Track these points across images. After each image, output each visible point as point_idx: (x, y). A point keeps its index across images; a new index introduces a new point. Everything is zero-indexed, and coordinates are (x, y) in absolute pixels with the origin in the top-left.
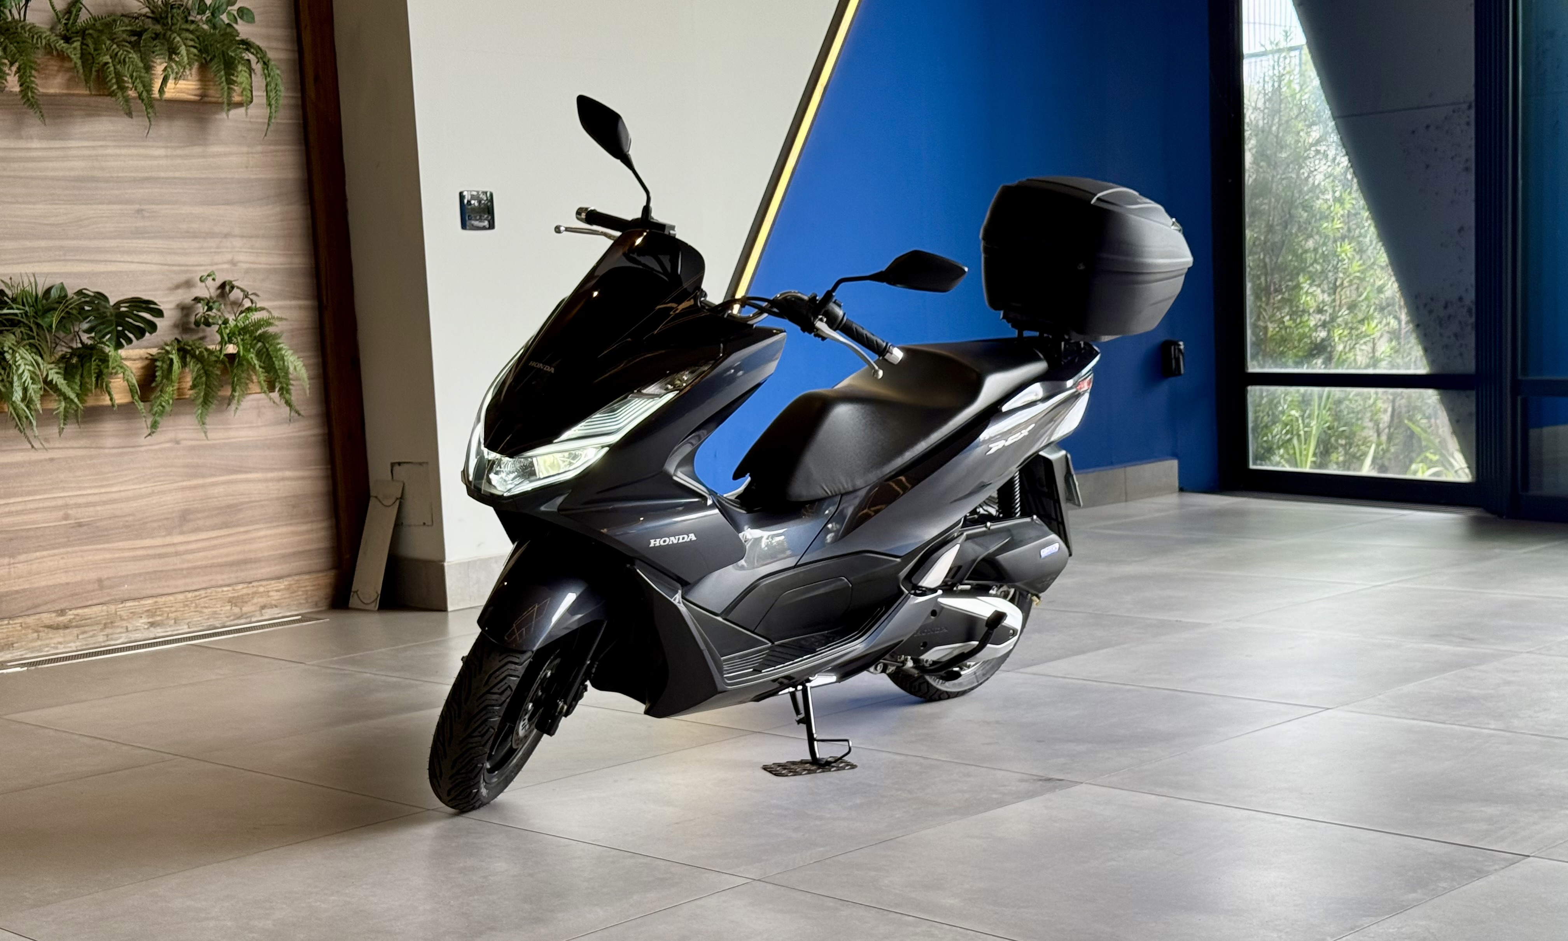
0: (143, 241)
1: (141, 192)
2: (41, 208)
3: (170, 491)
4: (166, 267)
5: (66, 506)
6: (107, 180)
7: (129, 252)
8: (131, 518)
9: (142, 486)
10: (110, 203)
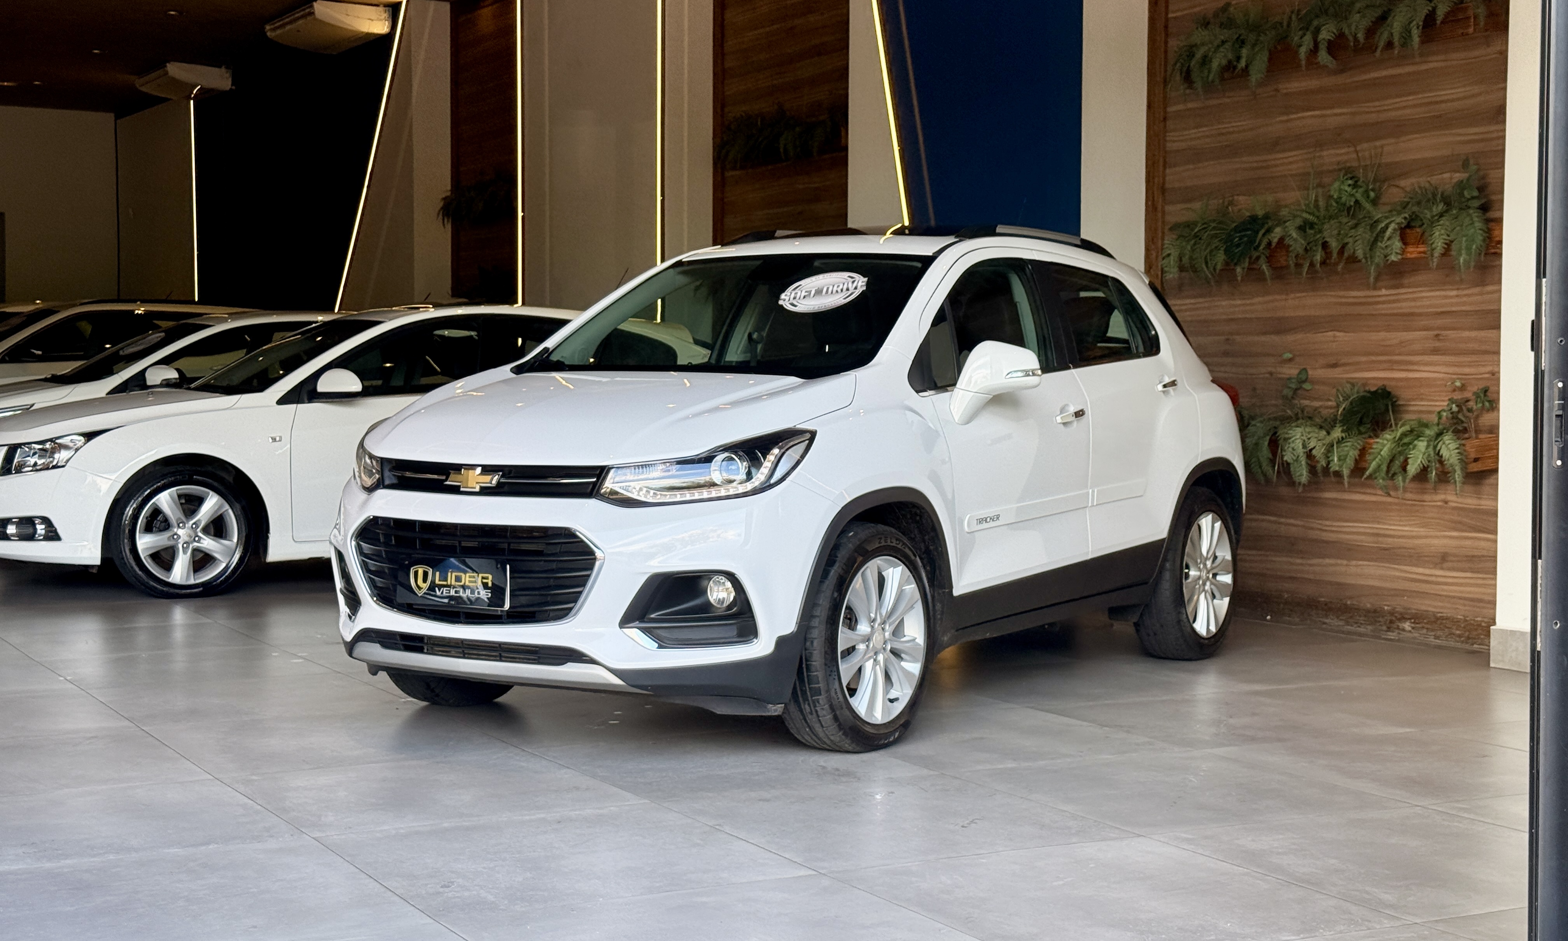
0: (1437, 357)
1: (1439, 322)
2: (1383, 335)
3: (1437, 537)
4: (1449, 376)
5: (1378, 535)
6: (1420, 315)
7: (1427, 364)
8: (1413, 551)
9: (1422, 530)
10: (1420, 330)
